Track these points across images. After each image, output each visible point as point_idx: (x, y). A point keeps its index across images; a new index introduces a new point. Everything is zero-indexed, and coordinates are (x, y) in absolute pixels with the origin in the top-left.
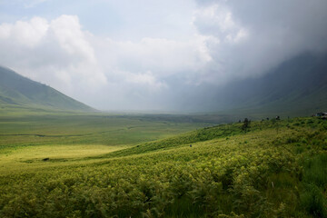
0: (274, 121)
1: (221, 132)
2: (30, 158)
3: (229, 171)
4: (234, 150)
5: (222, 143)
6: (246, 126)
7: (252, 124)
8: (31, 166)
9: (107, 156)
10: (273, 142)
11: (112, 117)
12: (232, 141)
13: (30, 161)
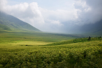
0: (99, 38)
1: (81, 40)
2: (22, 45)
3: (85, 52)
4: (85, 46)
5: (81, 44)
6: (89, 39)
7: (92, 38)
8: (22, 47)
9: (45, 45)
10: (98, 45)
11: (46, 34)
12: (85, 44)
13: (22, 46)
